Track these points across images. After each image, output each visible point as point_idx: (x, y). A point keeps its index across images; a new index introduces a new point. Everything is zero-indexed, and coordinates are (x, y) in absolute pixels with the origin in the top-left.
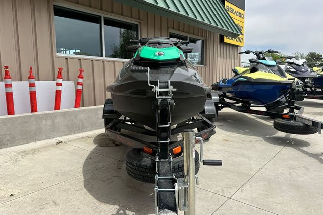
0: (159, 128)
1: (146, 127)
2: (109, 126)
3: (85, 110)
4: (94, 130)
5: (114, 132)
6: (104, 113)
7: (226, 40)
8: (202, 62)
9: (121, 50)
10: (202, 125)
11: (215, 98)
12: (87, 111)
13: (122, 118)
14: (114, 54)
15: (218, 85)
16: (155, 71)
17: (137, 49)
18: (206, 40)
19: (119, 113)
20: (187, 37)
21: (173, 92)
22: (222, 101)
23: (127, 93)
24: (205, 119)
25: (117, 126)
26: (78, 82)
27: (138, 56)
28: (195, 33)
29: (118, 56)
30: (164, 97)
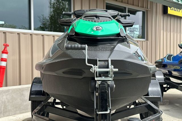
0: (97, 115)
1: (79, 111)
2: (36, 111)
3: (8, 91)
4: (18, 114)
5: (42, 117)
6: (31, 94)
7: (170, 11)
8: (143, 35)
9: (51, 22)
10: (146, 110)
11: (160, 77)
12: (11, 91)
13: (51, 100)
14: (42, 26)
15: (162, 62)
16: (93, 48)
17: (71, 23)
18: (147, 11)
19: (48, 95)
20: (125, 8)
21: (115, 73)
22: (168, 82)
23: (60, 72)
24: (149, 103)
25: (45, 110)
26: (2, 58)
27: (73, 30)
28: (135, 4)
29: (46, 28)
30: (103, 78)
